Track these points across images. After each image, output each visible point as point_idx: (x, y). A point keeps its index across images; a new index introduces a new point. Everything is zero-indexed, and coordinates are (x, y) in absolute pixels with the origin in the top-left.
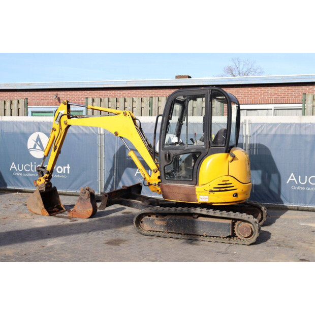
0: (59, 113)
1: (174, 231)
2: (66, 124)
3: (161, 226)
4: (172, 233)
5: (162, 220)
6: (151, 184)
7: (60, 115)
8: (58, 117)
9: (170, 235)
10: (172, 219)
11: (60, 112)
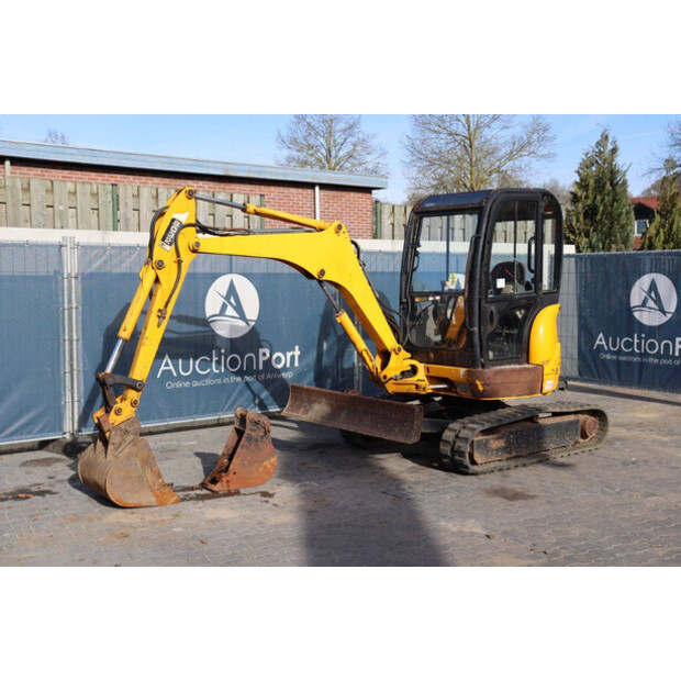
0: (173, 220)
1: (514, 454)
2: (194, 251)
3: (498, 450)
4: (514, 457)
5: (500, 438)
6: (391, 379)
7: (176, 225)
8: (168, 229)
9: (512, 463)
10: (511, 433)
11: (175, 216)
